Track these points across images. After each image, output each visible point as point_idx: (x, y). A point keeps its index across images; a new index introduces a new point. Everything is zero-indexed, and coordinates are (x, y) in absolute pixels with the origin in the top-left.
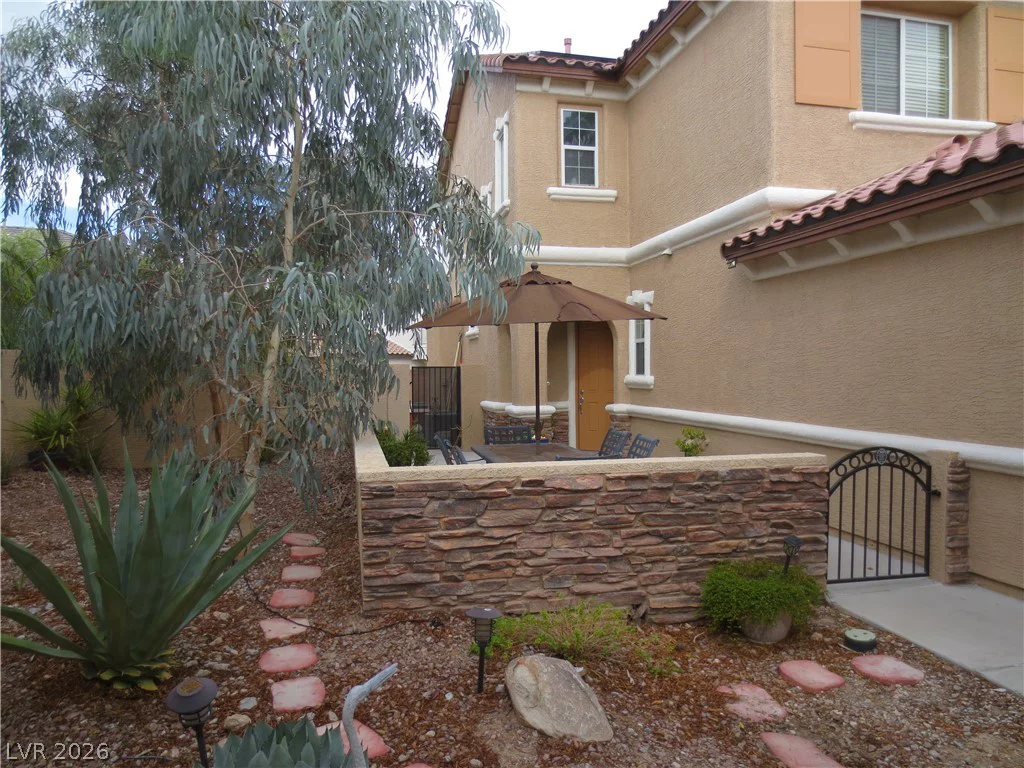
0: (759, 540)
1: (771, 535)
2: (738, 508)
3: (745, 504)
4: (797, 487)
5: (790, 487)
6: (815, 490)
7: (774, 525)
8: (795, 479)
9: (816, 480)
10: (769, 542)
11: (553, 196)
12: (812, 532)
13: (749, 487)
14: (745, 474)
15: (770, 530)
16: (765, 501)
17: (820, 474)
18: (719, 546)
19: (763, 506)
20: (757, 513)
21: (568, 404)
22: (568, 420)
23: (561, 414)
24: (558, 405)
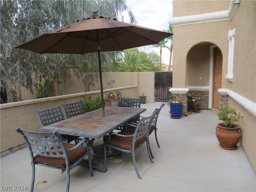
21: (209, 88)
22: (208, 95)
23: (205, 92)
24: (204, 88)
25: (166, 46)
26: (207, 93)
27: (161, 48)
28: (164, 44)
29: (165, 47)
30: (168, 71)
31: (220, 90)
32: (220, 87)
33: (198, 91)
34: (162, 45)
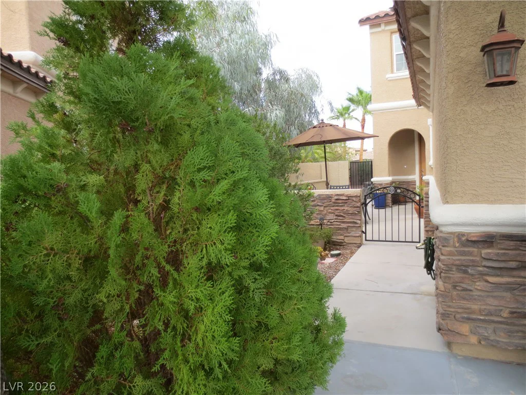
0: (330, 221)
1: (336, 219)
2: (322, 208)
3: (325, 207)
4: (347, 201)
5: (343, 201)
6: (354, 203)
7: (336, 215)
8: (344, 198)
9: (354, 199)
10: (334, 222)
11: (388, 79)
12: (353, 219)
13: (326, 201)
14: (324, 196)
15: (335, 217)
16: (333, 206)
17: (356, 196)
18: (315, 222)
19: (332, 208)
20: (330, 211)
21: (415, 177)
22: (415, 185)
23: (412, 182)
24: (410, 178)
25: (354, 116)
26: (414, 183)
27: (344, 120)
28: (349, 114)
29: (352, 118)
30: (358, 159)
31: (424, 178)
32: (425, 175)
33: (404, 182)
34: (347, 115)
